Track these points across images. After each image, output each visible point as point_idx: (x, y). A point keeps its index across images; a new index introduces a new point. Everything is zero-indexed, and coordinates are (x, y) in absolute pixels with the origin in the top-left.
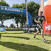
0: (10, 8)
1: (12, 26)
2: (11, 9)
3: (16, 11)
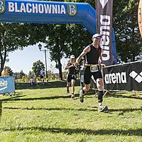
3: (50, 12)
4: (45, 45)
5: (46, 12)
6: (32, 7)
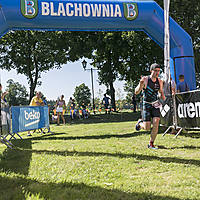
0: (65, 3)
1: (83, 95)
2: (71, 9)
3: (99, 15)
4: (91, 61)
5: (94, 15)
6: (73, 9)
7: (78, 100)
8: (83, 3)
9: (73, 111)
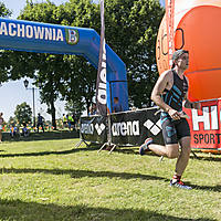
0: (7, 22)
2: (13, 29)
3: (42, 38)
5: (37, 37)
6: (16, 29)
7: (19, 117)
8: (26, 25)
9: (13, 129)
